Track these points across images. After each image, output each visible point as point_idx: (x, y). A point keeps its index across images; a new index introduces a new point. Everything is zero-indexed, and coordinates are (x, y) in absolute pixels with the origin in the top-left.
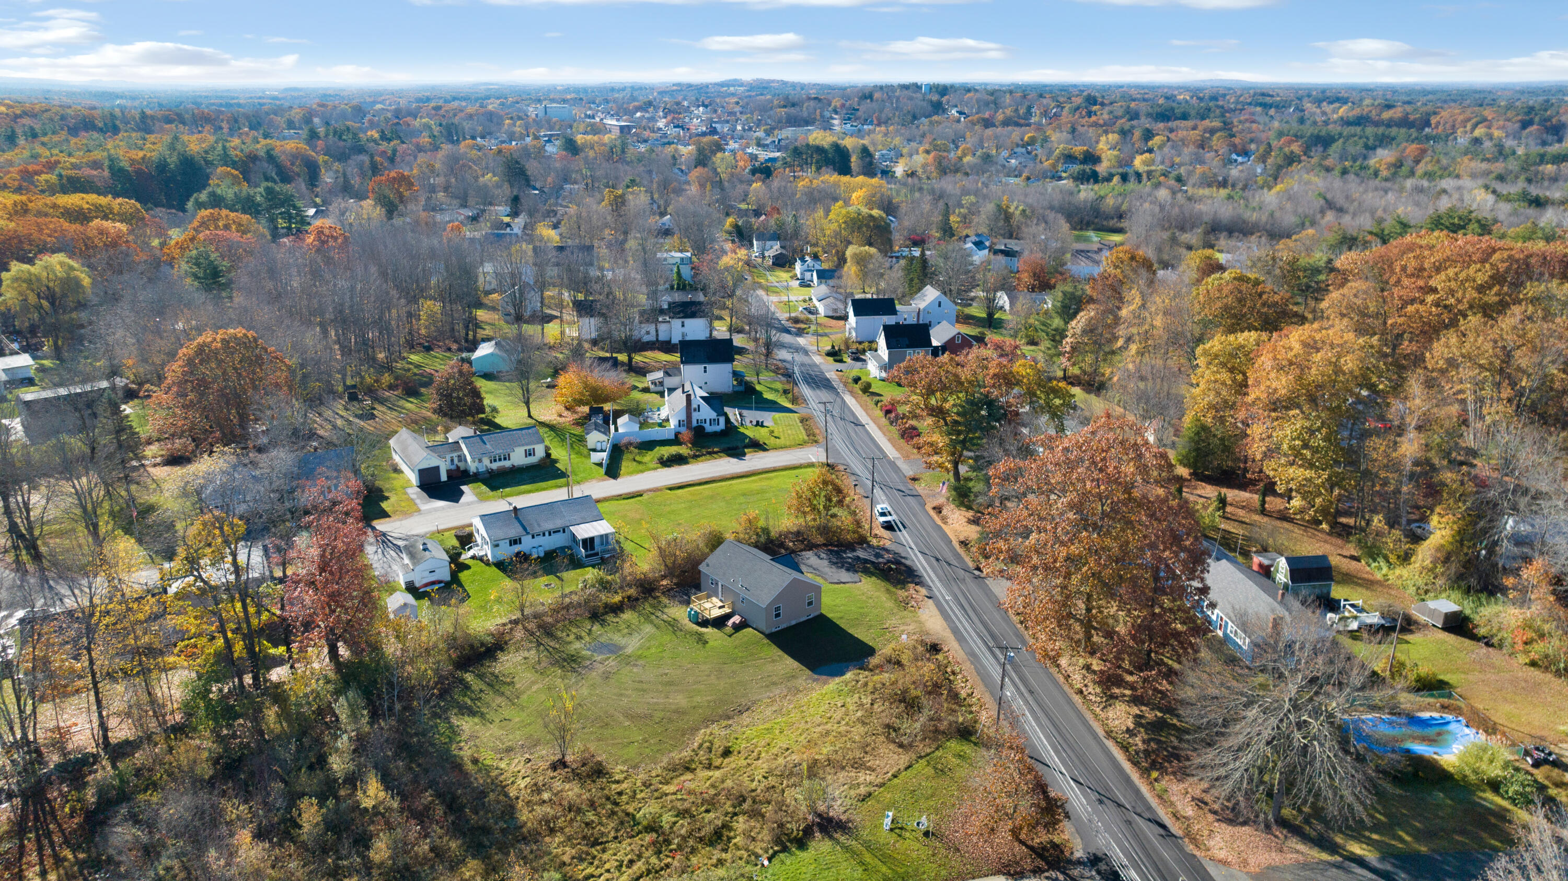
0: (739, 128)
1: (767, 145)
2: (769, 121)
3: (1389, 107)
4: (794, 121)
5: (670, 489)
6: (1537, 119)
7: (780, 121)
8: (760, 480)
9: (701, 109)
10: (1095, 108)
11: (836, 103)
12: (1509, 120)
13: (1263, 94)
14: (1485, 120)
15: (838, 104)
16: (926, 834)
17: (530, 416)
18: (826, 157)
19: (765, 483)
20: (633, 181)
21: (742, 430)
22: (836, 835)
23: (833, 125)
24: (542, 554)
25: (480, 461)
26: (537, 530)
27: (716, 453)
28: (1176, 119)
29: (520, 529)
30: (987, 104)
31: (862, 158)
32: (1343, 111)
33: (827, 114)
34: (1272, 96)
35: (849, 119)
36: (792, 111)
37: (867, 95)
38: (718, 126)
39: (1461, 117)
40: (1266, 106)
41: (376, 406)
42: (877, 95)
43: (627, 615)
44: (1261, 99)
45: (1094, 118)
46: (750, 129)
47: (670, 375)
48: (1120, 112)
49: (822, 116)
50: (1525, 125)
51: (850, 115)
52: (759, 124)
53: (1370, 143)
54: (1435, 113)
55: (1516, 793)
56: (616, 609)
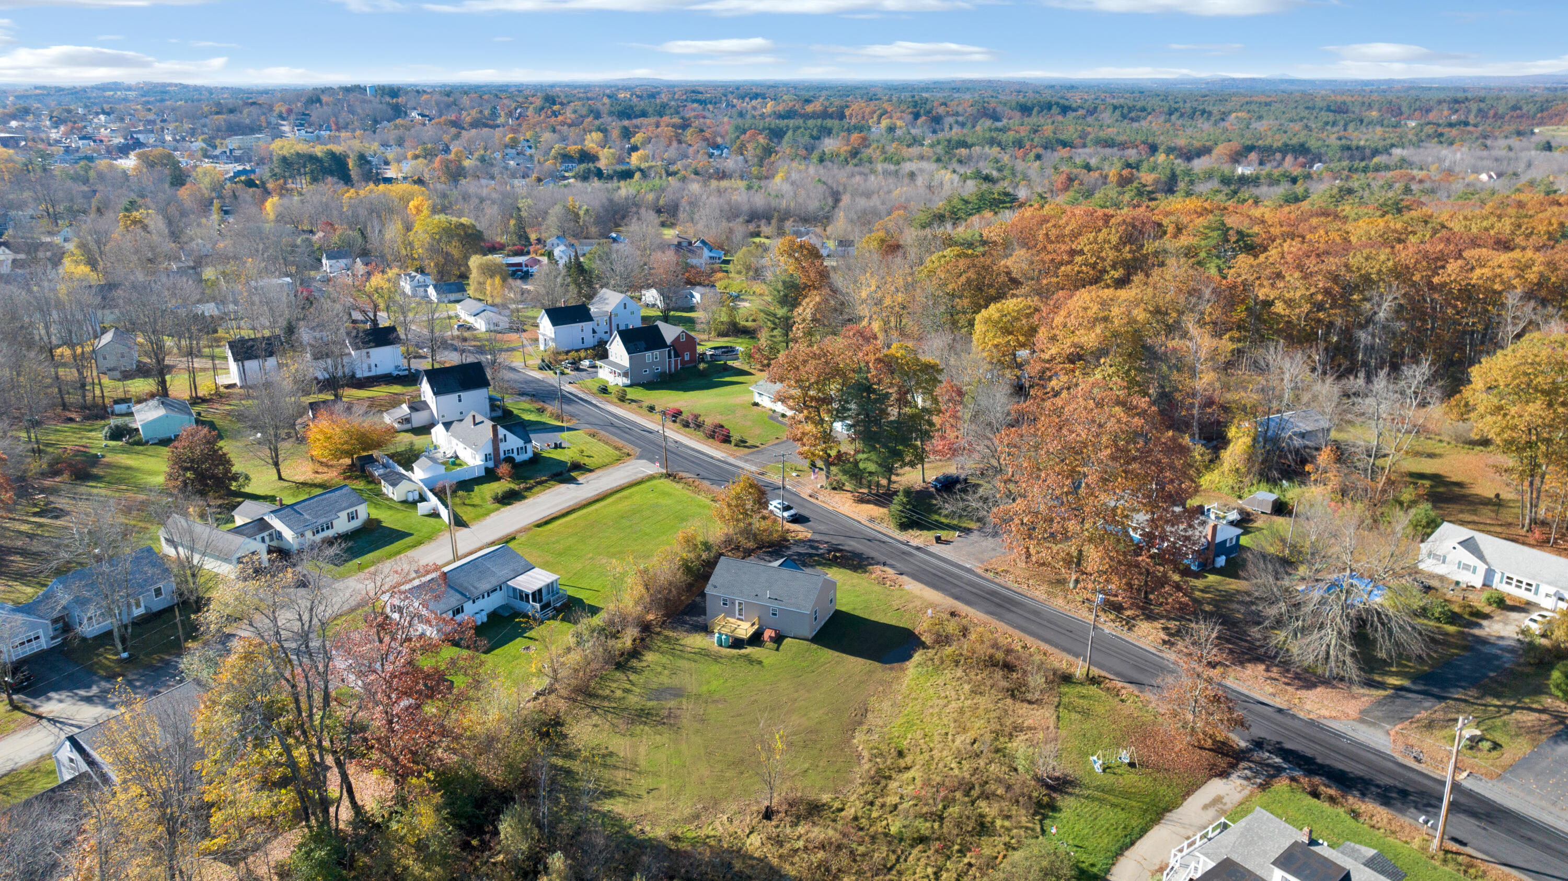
0: (169, 138)
1: (216, 157)
2: (206, 130)
3: (808, 101)
4: (234, 129)
5: (539, 526)
6: (922, 111)
7: (219, 130)
8: (621, 499)
9: (102, 117)
10: (556, 108)
11: (280, 108)
12: (903, 112)
13: (693, 92)
14: (885, 112)
15: (284, 110)
16: (1132, 765)
17: (280, 478)
18: (322, 166)
19: (628, 503)
20: (132, 203)
21: (545, 455)
22: (1070, 790)
23: (284, 132)
24: (485, 619)
25: (302, 535)
26: (476, 593)
27: (546, 481)
28: (636, 117)
29: (459, 596)
30: (448, 106)
31: (360, 166)
32: (770, 107)
33: (274, 120)
34: (701, 93)
35: (302, 125)
36: (232, 118)
37: (315, 97)
38: (141, 137)
39: (868, 110)
40: (702, 102)
41: (52, 498)
42: (325, 99)
43: (650, 657)
44: (694, 96)
45: (560, 118)
46: (184, 139)
47: (417, 410)
48: (584, 111)
49: (269, 123)
50: (917, 116)
51: (302, 121)
52: (193, 133)
53: (815, 133)
54: (847, 107)
55: (1440, 613)
56: (635, 653)
